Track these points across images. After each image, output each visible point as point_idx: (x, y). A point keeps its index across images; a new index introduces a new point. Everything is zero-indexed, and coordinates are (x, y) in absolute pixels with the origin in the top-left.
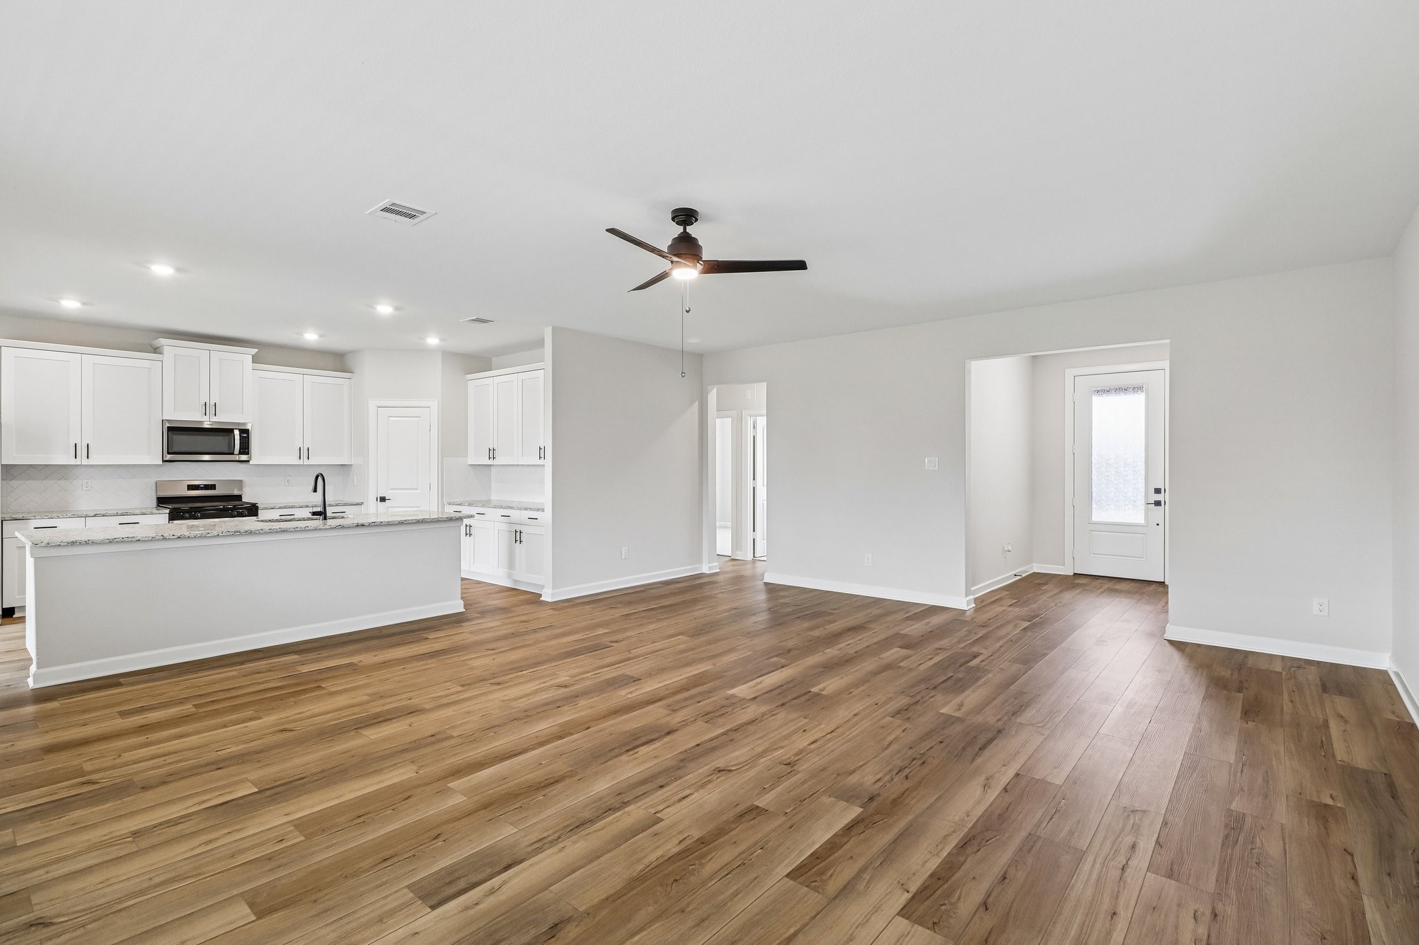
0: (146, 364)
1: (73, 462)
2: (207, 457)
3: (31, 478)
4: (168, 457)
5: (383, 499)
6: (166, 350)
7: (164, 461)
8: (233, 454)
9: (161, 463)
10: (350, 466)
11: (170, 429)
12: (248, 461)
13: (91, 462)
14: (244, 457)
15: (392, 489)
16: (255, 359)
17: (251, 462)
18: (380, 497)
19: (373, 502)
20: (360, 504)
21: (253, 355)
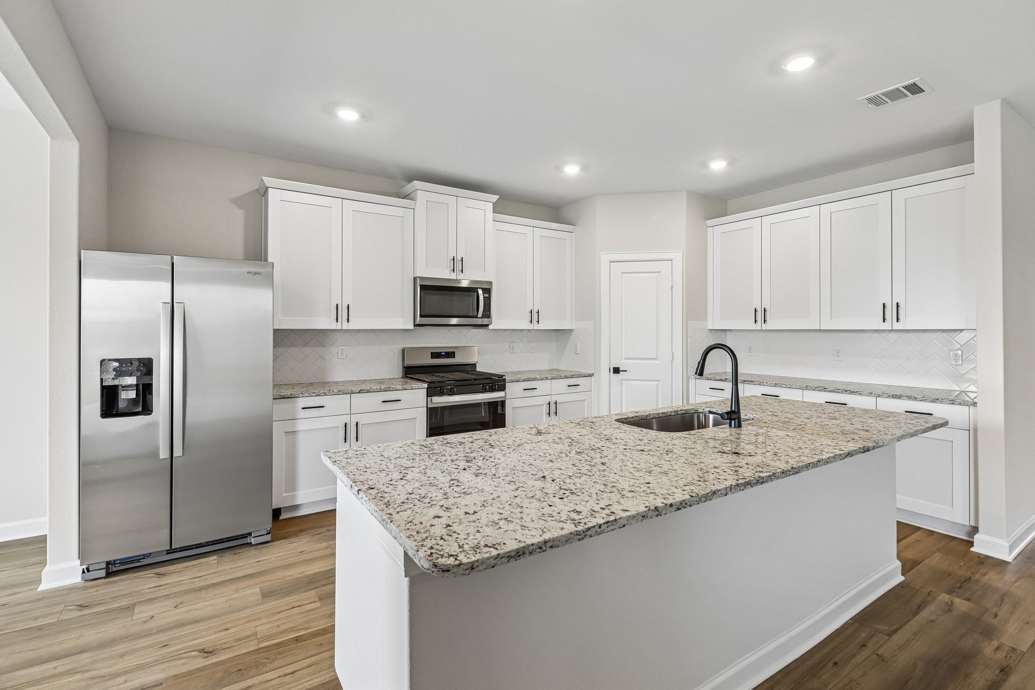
0: (399, 212)
1: (334, 326)
2: (454, 321)
3: (292, 345)
4: (419, 320)
5: (616, 370)
6: (420, 195)
7: (415, 325)
8: (476, 317)
9: (412, 327)
10: (571, 330)
11: (423, 287)
12: (487, 325)
13: (352, 326)
14: (485, 321)
15: (626, 359)
16: (497, 209)
17: (490, 327)
18: (613, 368)
19: (605, 374)
20: (591, 375)
21: (493, 203)
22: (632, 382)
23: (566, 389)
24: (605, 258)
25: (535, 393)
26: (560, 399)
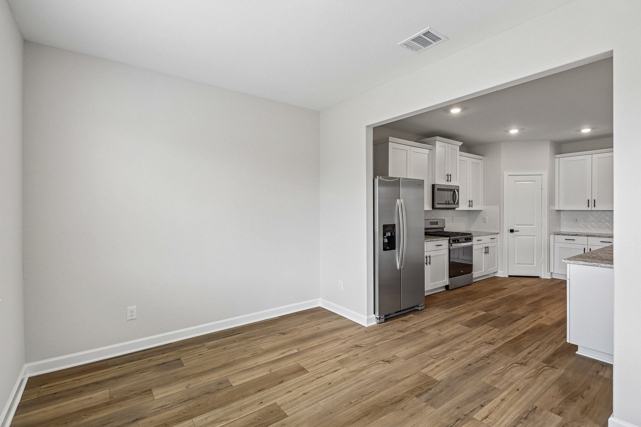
0: (427, 151)
4: (437, 206)
5: (512, 231)
6: (438, 143)
7: (433, 209)
8: (454, 204)
9: (431, 209)
10: (481, 210)
11: (438, 189)
14: (457, 206)
15: (517, 225)
16: (461, 149)
17: (456, 209)
18: (510, 230)
19: (506, 233)
20: (498, 233)
21: (460, 146)
22: (520, 237)
23: (490, 241)
24: (506, 174)
25: (481, 242)
26: (489, 245)
